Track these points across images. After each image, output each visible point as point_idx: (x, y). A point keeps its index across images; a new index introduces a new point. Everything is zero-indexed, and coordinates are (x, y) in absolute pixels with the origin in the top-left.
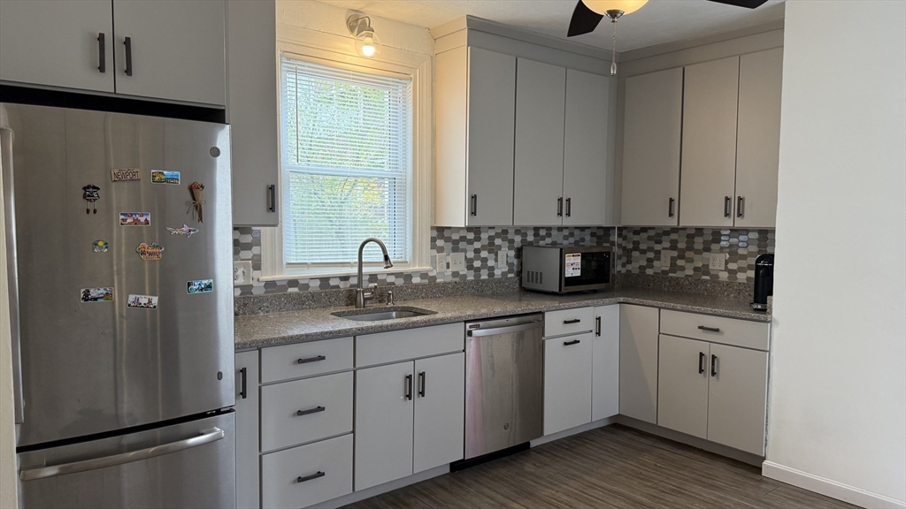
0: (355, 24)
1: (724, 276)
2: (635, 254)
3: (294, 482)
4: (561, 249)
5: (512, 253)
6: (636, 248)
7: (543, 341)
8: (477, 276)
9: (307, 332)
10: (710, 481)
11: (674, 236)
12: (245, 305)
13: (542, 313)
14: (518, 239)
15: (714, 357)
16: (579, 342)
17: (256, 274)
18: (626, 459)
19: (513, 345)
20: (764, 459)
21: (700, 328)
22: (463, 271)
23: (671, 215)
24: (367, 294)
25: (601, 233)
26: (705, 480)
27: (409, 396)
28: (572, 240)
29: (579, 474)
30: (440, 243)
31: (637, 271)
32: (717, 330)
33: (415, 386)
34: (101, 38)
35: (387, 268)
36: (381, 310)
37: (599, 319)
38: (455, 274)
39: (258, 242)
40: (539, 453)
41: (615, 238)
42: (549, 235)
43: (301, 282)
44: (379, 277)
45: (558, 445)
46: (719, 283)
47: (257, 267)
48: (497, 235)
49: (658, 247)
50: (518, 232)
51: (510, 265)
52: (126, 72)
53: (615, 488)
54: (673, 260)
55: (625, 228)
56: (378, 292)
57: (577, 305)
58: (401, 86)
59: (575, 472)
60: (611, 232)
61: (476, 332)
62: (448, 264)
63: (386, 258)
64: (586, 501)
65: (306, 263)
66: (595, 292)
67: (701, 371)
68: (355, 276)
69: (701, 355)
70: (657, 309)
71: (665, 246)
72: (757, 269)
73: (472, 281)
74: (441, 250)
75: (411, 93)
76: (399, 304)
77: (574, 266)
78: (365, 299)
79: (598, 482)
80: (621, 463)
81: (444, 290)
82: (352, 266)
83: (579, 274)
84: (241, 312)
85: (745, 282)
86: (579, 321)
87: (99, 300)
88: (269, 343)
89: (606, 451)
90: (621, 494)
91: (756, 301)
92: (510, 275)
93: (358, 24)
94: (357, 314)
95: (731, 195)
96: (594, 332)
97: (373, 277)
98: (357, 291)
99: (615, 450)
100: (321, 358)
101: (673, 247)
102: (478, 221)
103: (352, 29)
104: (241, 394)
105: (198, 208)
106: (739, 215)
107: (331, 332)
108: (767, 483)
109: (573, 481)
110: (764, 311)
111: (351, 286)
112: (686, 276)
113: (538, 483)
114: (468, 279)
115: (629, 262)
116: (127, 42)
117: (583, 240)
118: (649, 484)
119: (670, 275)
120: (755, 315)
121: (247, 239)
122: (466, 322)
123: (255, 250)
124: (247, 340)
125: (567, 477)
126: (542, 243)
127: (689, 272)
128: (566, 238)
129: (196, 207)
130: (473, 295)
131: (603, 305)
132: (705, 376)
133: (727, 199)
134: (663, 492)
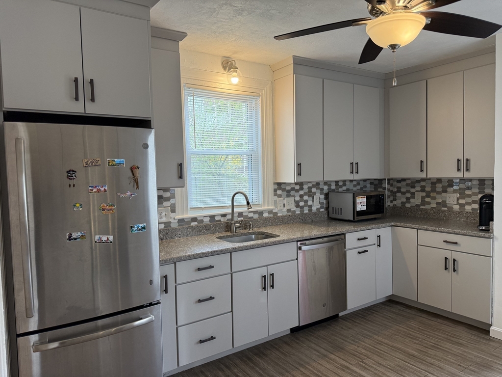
0: (226, 65)
1: (456, 208)
2: (399, 195)
3: (197, 343)
4: (354, 194)
5: (322, 197)
6: (399, 190)
7: (345, 252)
8: (302, 211)
9: (203, 251)
10: (456, 340)
11: (423, 183)
12: (167, 233)
13: (344, 234)
14: (326, 188)
15: (454, 260)
16: (367, 251)
17: (173, 215)
18: (399, 324)
19: (327, 255)
20: (491, 325)
21: (444, 241)
22: (294, 208)
23: (422, 171)
24: (237, 225)
25: (377, 182)
26: (453, 339)
27: (264, 288)
28: (358, 187)
29: (370, 334)
30: (279, 192)
31: (400, 205)
32: (456, 243)
33: (268, 282)
34: (76, 80)
35: (248, 209)
36: (245, 234)
37: (379, 236)
38: (289, 210)
39: (173, 196)
40: (344, 320)
41: (386, 185)
42: (344, 185)
43: (198, 219)
44: (244, 214)
45: (356, 315)
46: (453, 212)
47: (173, 211)
48: (313, 186)
49: (413, 190)
50: (326, 183)
51: (321, 203)
52: (91, 100)
53: (395, 345)
54: (423, 198)
55: (392, 179)
56: (243, 223)
57: (366, 229)
58: (254, 100)
59: (368, 333)
60: (383, 182)
61: (304, 248)
62: (284, 205)
63: (248, 203)
64: (377, 353)
65: (201, 208)
66: (375, 219)
67: (446, 269)
68: (230, 214)
69: (446, 258)
70: (416, 230)
71: (417, 190)
72: (481, 204)
73: (299, 214)
74: (280, 196)
75: (260, 104)
76: (256, 230)
77: (362, 204)
78: (236, 228)
79: (383, 340)
80: (397, 327)
81: (282, 221)
82: (228, 208)
83: (365, 209)
84: (165, 238)
85: (471, 211)
86: (367, 238)
87: (78, 240)
88: (181, 259)
89: (386, 318)
90: (399, 349)
91: (481, 224)
92: (321, 210)
93: (228, 65)
94: (232, 237)
95: (461, 158)
96: (376, 245)
97: (240, 214)
98: (231, 223)
99: (392, 318)
100: (211, 267)
101: (423, 189)
102: (302, 179)
103: (225, 68)
104: (165, 291)
105: (136, 181)
106: (467, 170)
107: (217, 251)
108: (494, 341)
109: (368, 340)
110: (488, 231)
111: (228, 220)
112: (432, 208)
113: (346, 341)
114: (296, 213)
115: (395, 200)
116: (92, 82)
117: (365, 187)
118: (417, 342)
119: (421, 207)
120: (481, 234)
121: (167, 195)
122: (297, 241)
123: (172, 201)
124: (168, 257)
125: (364, 337)
126: (340, 190)
127: (434, 205)
128: (355, 186)
129: (135, 180)
130: (300, 223)
131: (382, 228)
132: (449, 272)
133: (458, 160)
134: (426, 347)
